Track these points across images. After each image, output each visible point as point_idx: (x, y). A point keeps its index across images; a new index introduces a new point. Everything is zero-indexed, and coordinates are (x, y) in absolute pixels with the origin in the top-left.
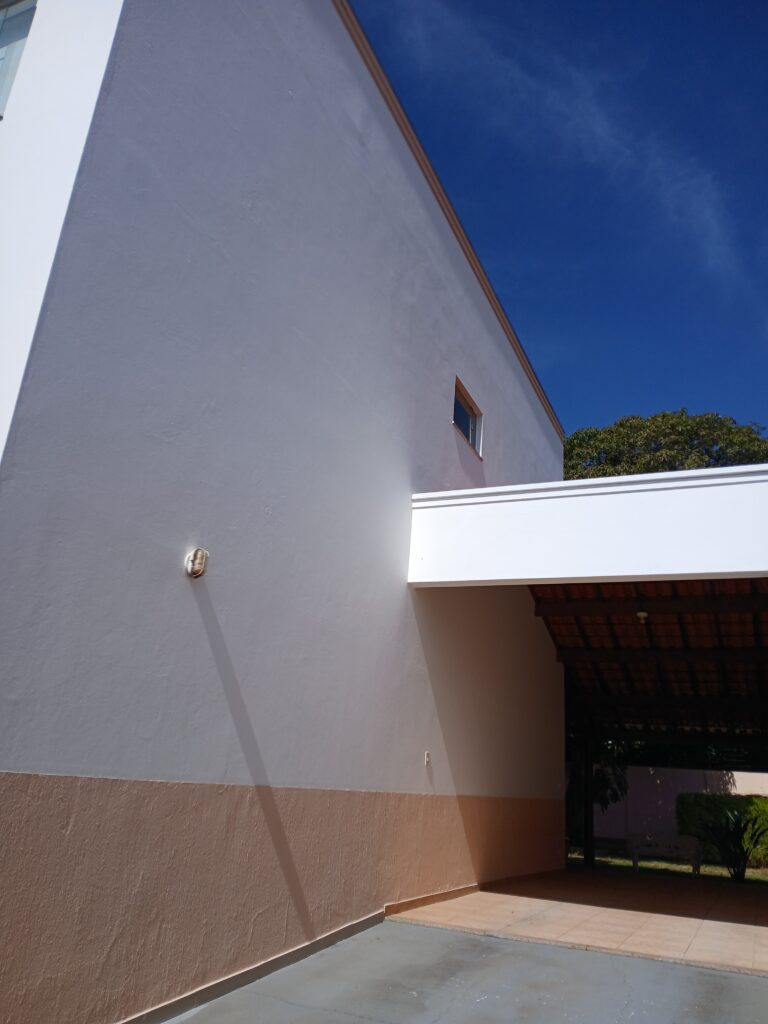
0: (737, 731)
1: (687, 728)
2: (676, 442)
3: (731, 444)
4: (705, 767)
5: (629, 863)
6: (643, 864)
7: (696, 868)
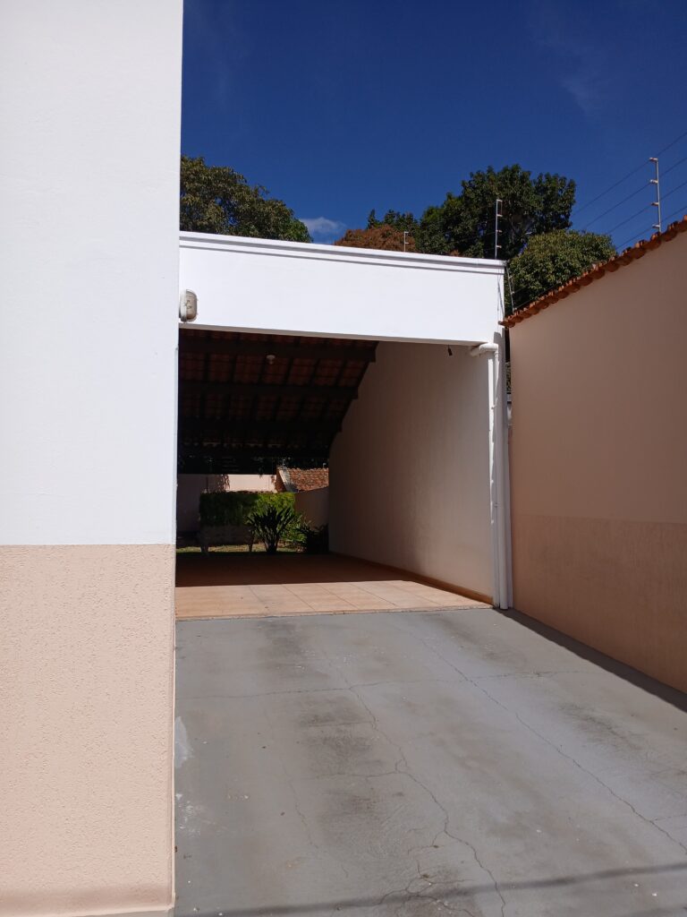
0: (270, 446)
1: (252, 445)
2: (198, 189)
3: (242, 201)
4: (208, 472)
5: (199, 549)
6: (212, 549)
7: (251, 548)
